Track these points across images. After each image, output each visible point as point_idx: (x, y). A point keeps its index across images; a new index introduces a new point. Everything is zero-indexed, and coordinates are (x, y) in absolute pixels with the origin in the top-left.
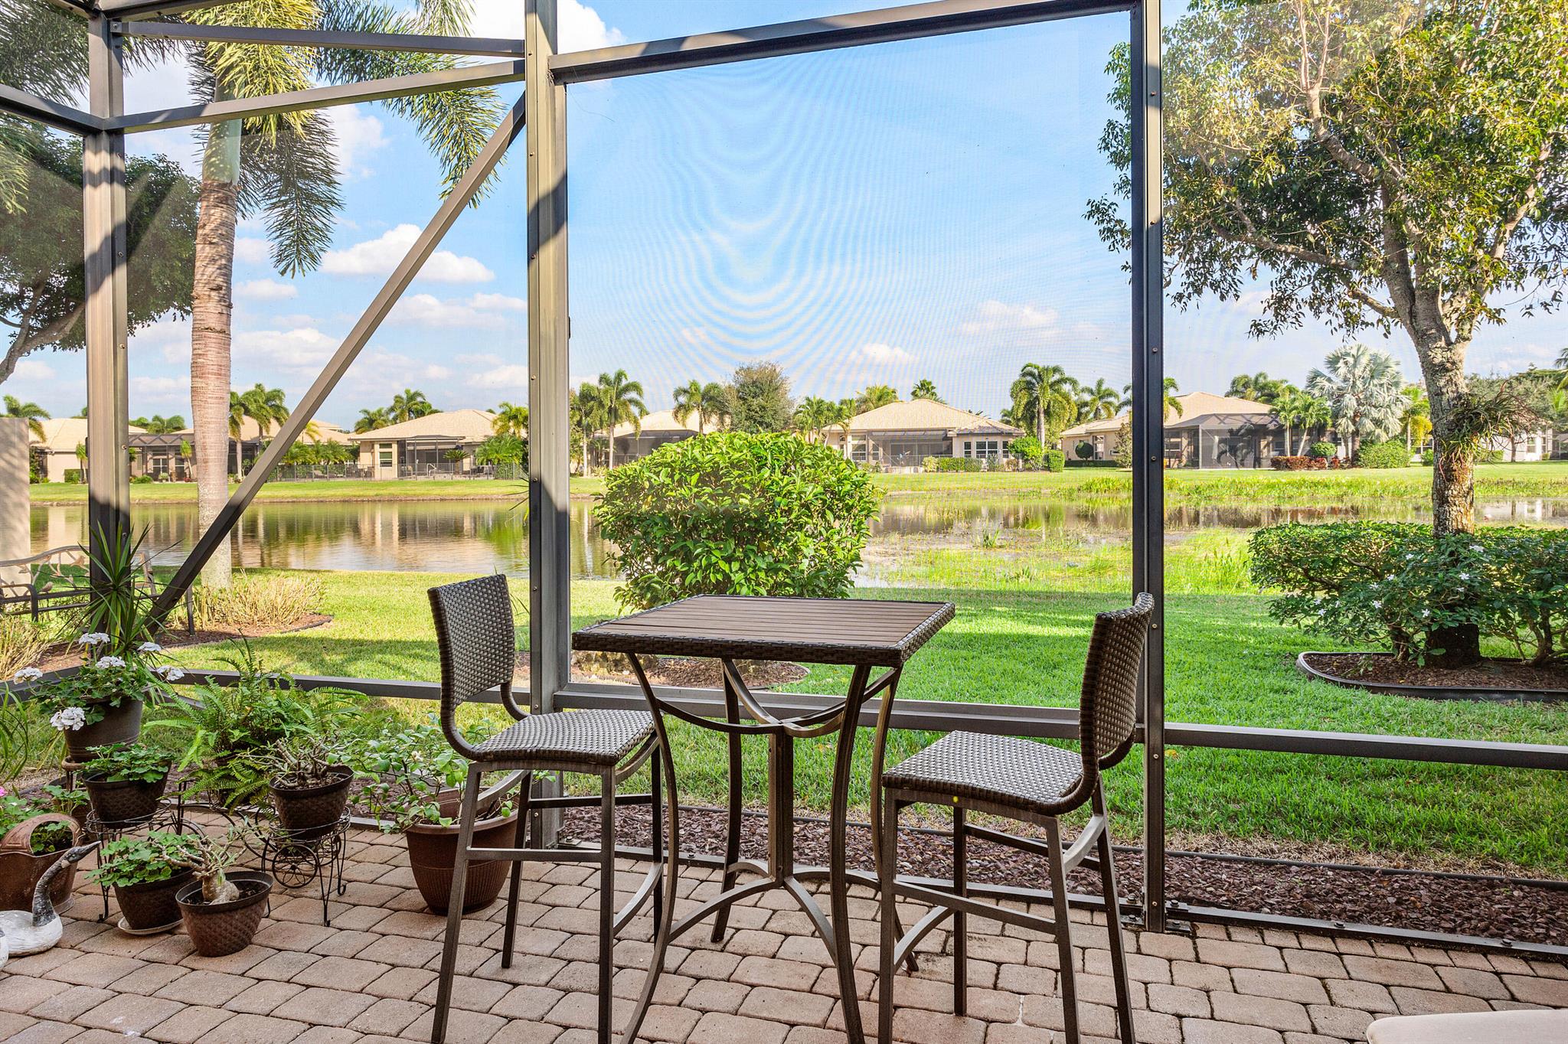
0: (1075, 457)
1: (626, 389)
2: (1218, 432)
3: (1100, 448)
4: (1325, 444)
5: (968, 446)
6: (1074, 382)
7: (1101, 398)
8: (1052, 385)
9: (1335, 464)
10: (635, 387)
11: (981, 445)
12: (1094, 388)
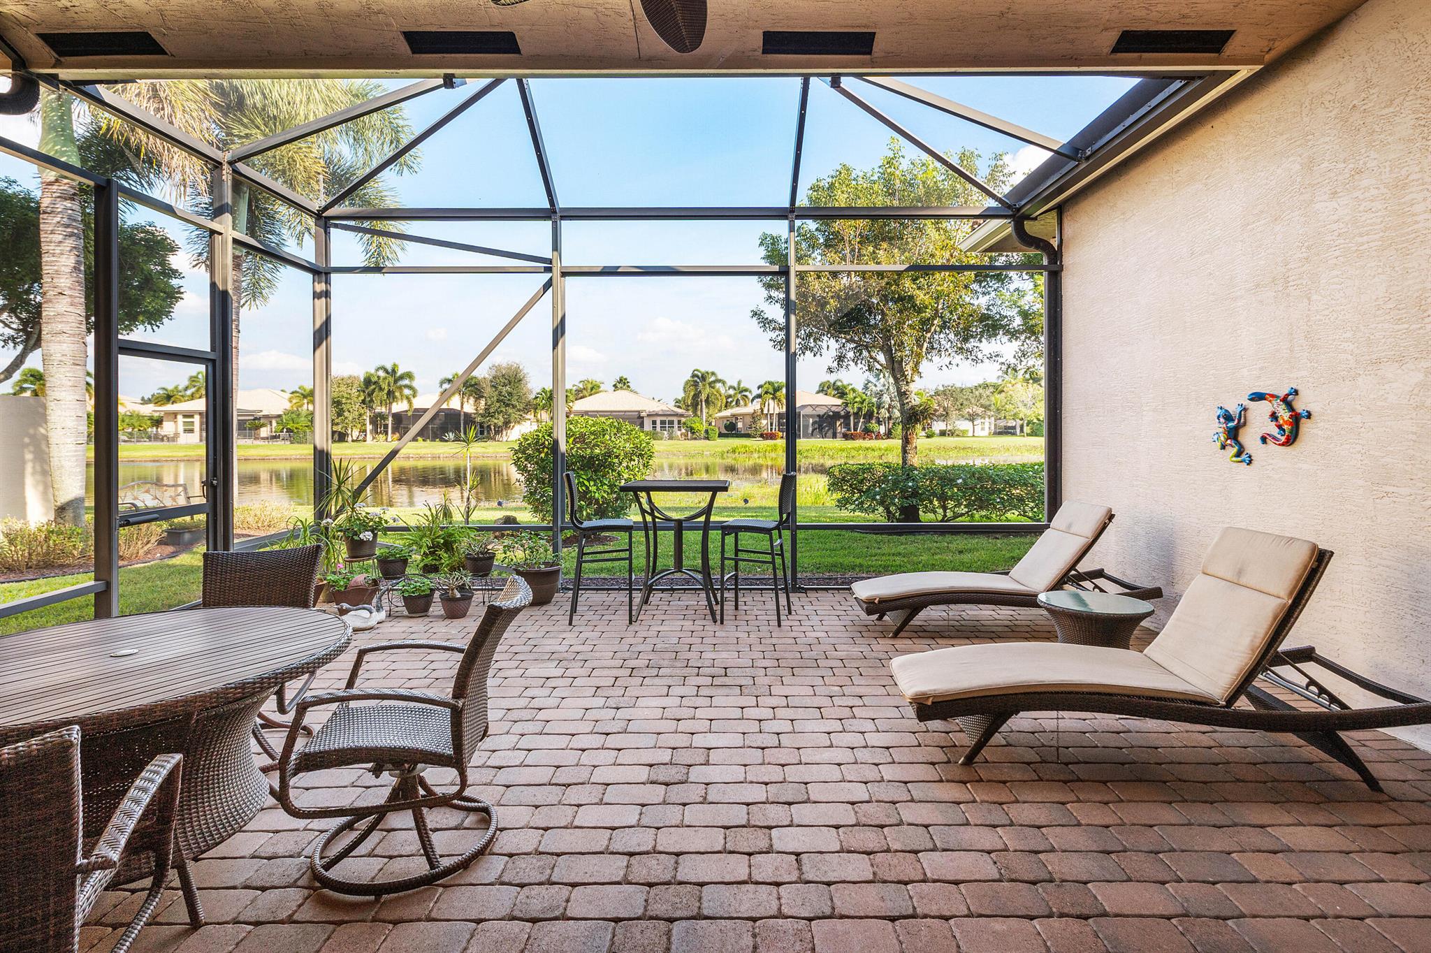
0: (724, 431)
1: (402, 378)
2: (812, 416)
3: (740, 425)
4: (873, 425)
5: (654, 423)
6: (724, 383)
7: (740, 392)
8: (710, 384)
9: (878, 437)
10: (409, 375)
11: (663, 422)
12: (736, 386)
